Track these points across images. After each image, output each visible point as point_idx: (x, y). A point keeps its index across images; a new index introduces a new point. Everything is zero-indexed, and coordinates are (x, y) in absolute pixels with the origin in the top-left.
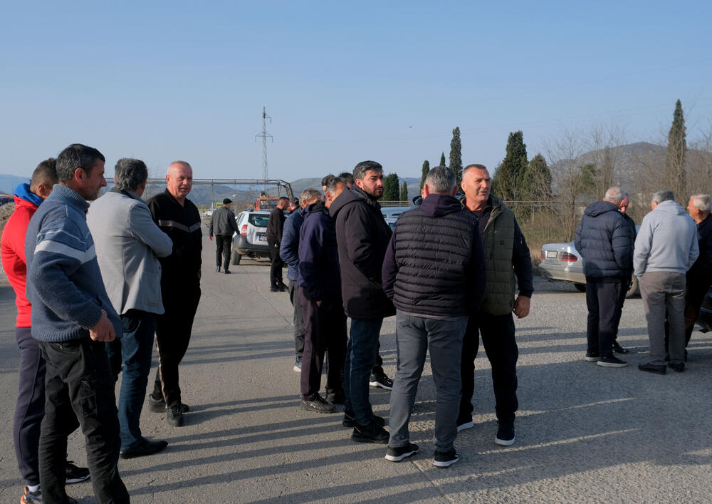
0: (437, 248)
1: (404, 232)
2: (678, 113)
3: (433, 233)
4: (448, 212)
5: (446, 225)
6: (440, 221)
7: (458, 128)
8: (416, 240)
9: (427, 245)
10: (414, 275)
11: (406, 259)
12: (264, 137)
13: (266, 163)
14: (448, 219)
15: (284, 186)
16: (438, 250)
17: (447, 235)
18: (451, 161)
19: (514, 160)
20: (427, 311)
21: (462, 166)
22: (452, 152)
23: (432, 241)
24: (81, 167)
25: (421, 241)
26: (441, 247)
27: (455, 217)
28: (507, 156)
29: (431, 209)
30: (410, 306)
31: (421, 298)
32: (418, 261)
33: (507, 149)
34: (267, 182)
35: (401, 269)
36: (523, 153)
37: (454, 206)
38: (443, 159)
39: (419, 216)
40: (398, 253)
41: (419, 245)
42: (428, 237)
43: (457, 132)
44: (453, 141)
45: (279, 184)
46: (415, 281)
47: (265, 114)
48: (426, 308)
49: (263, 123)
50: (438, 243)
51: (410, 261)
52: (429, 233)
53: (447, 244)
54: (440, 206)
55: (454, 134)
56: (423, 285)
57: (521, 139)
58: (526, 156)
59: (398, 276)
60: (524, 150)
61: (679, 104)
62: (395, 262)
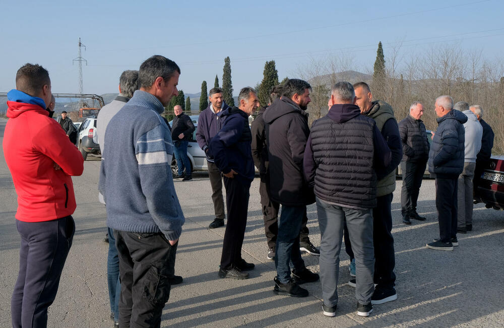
0: (346, 148)
1: (318, 137)
2: (380, 52)
3: (342, 136)
4: (351, 117)
5: (351, 127)
6: (346, 125)
7: (228, 58)
8: (329, 143)
9: (339, 146)
10: (330, 171)
11: (322, 158)
12: (80, 61)
13: (82, 81)
14: (352, 123)
15: (98, 99)
16: (347, 149)
17: (352, 136)
18: (224, 82)
19: (269, 82)
20: (343, 202)
21: (232, 85)
22: (224, 75)
23: (342, 143)
24: (162, 76)
25: (332, 143)
26: (349, 146)
27: (357, 121)
28: (265, 78)
29: (339, 116)
30: (328, 197)
31: (338, 190)
32: (332, 160)
33: (264, 74)
34: (83, 96)
35: (320, 166)
36: (276, 77)
37: (355, 112)
38: (217, 80)
39: (328, 123)
40: (315, 154)
41: (332, 146)
42: (338, 139)
43: (227, 60)
44: (225, 67)
45: (93, 98)
46: (331, 176)
47: (80, 43)
48: (341, 199)
49: (79, 50)
50: (347, 143)
51: (326, 160)
52: (338, 136)
53: (355, 143)
54: (344, 114)
55: (225, 62)
56: (338, 178)
57: (274, 67)
58: (277, 79)
59: (317, 171)
60: (276, 74)
61: (380, 45)
62: (314, 161)
